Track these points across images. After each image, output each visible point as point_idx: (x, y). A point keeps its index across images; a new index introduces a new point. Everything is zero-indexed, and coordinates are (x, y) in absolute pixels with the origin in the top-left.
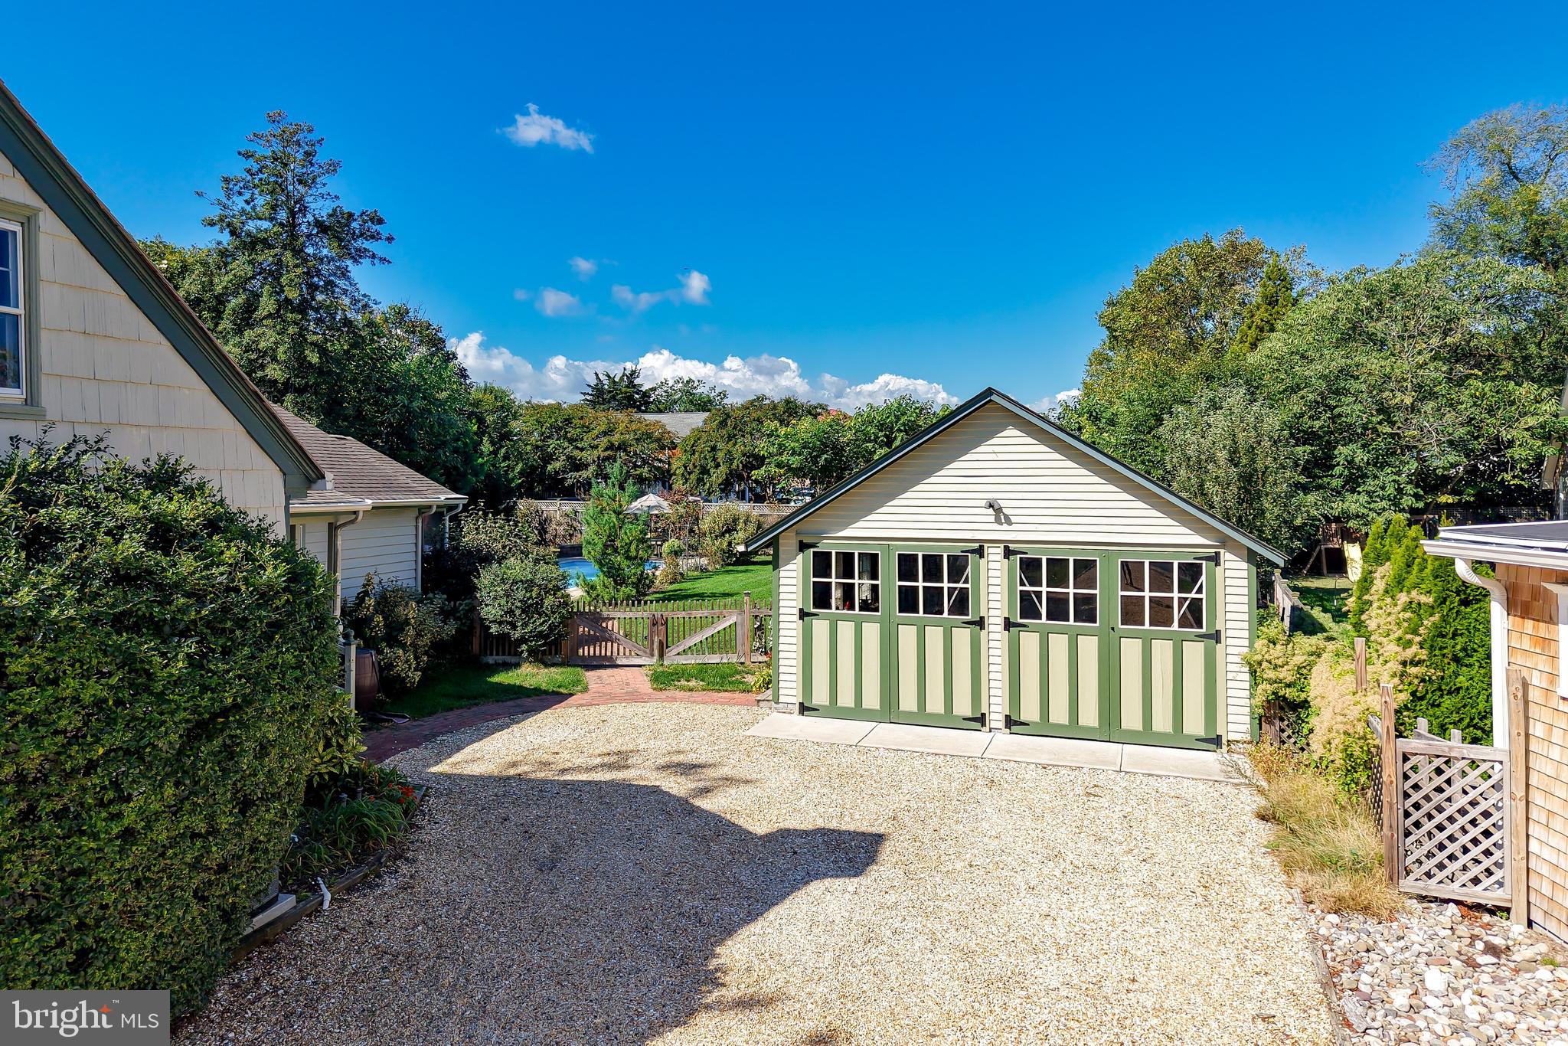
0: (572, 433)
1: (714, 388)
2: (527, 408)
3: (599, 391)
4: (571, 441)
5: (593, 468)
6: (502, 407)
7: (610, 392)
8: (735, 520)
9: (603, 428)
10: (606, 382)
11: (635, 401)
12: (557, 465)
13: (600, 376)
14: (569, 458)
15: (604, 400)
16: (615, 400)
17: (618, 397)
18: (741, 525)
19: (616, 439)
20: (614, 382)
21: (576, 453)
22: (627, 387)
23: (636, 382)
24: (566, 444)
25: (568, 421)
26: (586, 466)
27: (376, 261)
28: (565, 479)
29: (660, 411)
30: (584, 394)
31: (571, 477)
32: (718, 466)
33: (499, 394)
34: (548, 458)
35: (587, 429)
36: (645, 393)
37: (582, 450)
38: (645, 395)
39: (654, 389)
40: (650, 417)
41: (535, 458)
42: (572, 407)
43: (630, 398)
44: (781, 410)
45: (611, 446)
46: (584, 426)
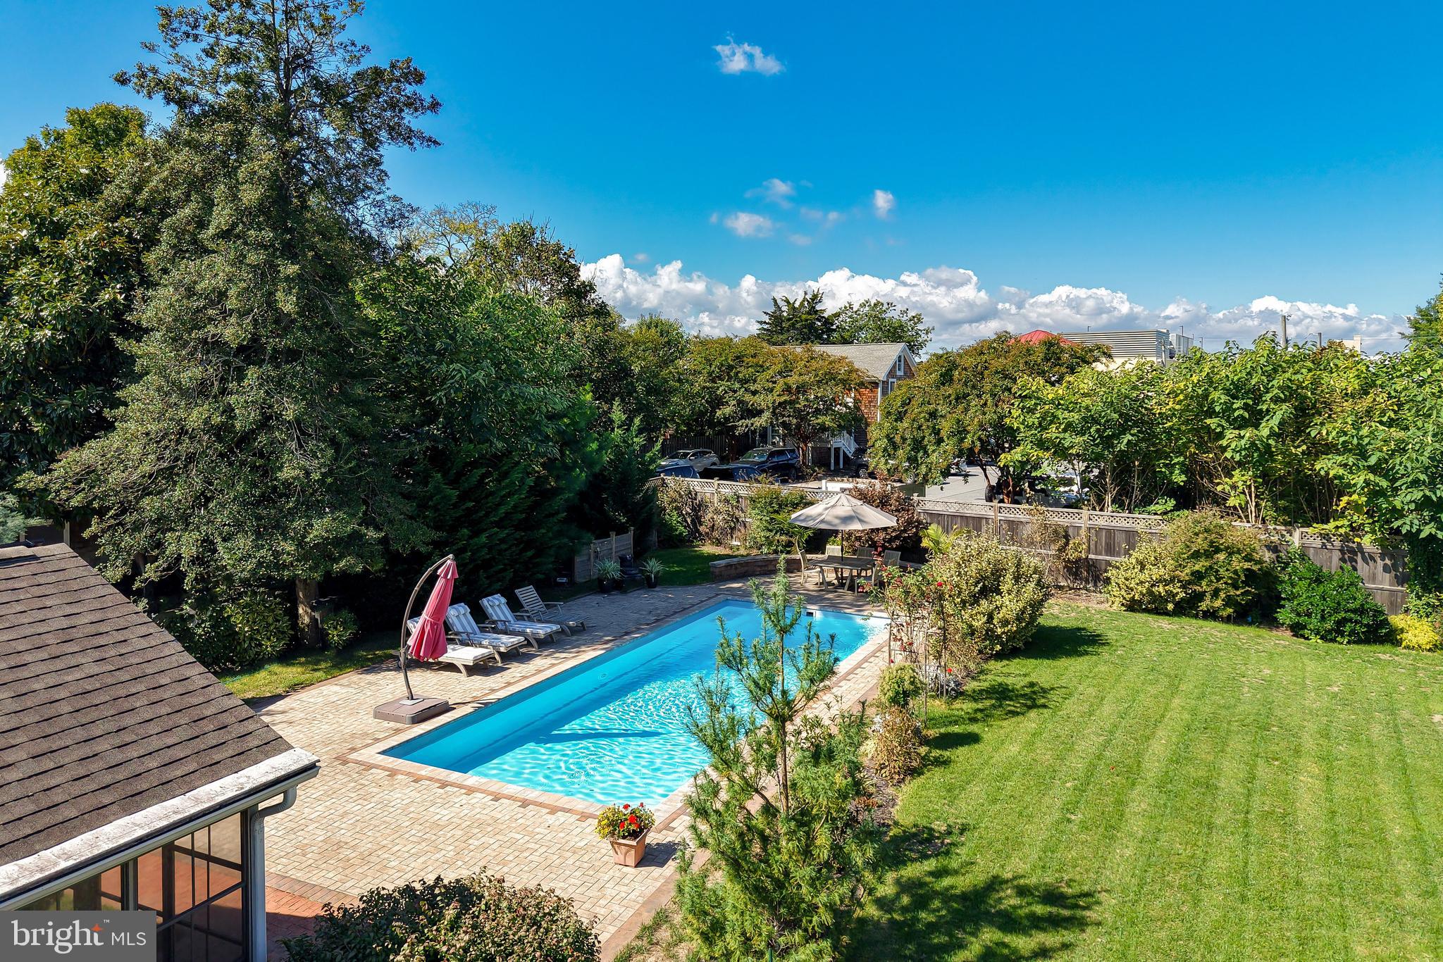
0: (744, 373)
1: (906, 312)
2: (695, 344)
3: (777, 319)
4: (744, 382)
5: (766, 415)
6: (668, 343)
7: (789, 320)
8: (998, 573)
9: (778, 367)
10: (785, 308)
11: (816, 330)
12: (727, 410)
13: (779, 301)
14: (740, 402)
15: (782, 329)
16: (794, 328)
17: (798, 326)
18: (1007, 583)
19: (793, 380)
20: (794, 308)
21: (748, 397)
22: (809, 313)
23: (818, 307)
24: (737, 385)
25: (739, 358)
26: (759, 413)
27: (417, 143)
28: (735, 427)
29: (845, 342)
30: (761, 323)
31: (742, 426)
32: (939, 441)
33: (666, 328)
34: (718, 402)
35: (761, 368)
36: (827, 320)
37: (754, 393)
38: (828, 322)
39: (837, 315)
40: (835, 351)
41: (701, 403)
42: (744, 342)
43: (811, 326)
44: (1038, 356)
45: (788, 389)
46: (757, 365)
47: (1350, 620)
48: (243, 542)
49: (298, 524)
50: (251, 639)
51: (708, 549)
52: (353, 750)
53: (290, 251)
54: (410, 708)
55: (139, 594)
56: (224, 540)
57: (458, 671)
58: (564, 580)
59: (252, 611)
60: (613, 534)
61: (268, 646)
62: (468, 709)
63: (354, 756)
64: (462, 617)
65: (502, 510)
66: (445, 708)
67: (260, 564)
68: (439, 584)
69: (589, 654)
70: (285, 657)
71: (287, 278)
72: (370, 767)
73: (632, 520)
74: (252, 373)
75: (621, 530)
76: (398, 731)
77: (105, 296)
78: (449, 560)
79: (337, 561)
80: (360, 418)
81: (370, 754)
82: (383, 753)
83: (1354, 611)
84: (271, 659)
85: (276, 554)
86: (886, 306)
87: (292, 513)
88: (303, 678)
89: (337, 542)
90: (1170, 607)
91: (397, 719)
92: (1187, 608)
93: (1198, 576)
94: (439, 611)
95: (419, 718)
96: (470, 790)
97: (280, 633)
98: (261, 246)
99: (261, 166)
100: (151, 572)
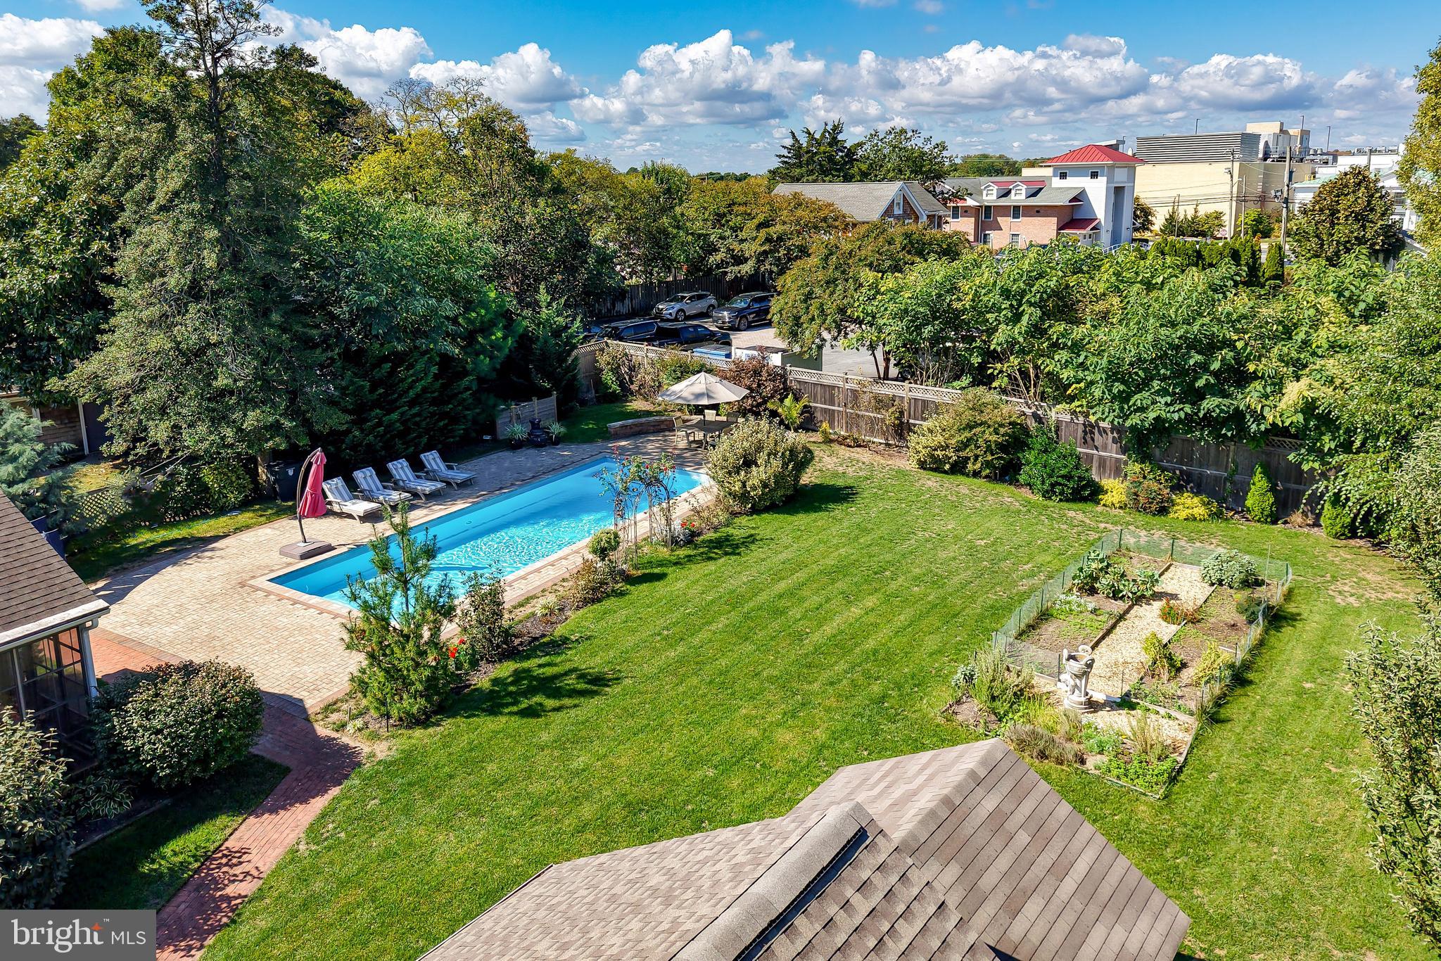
0: (735, 221)
3: (796, 149)
4: (734, 229)
5: (751, 263)
6: (669, 190)
7: (809, 151)
9: (764, 217)
10: (804, 141)
11: (838, 163)
12: (718, 257)
13: (797, 135)
14: (729, 250)
15: (801, 162)
16: (815, 160)
17: (818, 156)
18: (761, 458)
19: (775, 231)
20: (814, 139)
22: (830, 143)
23: (840, 137)
24: (728, 233)
25: (730, 206)
26: (745, 260)
28: (725, 273)
31: (732, 272)
33: (667, 175)
34: (710, 249)
36: (849, 150)
37: (742, 241)
38: (850, 152)
39: (860, 145)
43: (833, 158)
45: (768, 240)
46: (746, 213)
47: (1060, 484)
48: (202, 429)
49: (237, 415)
50: (220, 492)
51: (637, 404)
52: (253, 577)
53: (213, 218)
54: (303, 548)
55: (133, 464)
56: (189, 426)
57: (353, 518)
58: (488, 438)
59: (220, 473)
60: (535, 399)
61: (232, 498)
62: (345, 549)
63: (252, 582)
64: (369, 479)
65: (411, 393)
66: (330, 548)
67: (212, 445)
68: (314, 467)
69: (460, 505)
70: (244, 506)
71: (210, 241)
72: (258, 589)
73: (556, 385)
74: (193, 308)
75: (544, 394)
76: (289, 564)
77: (95, 247)
78: (318, 452)
79: (267, 441)
80: (280, 336)
81: (262, 582)
82: (270, 580)
83: (1063, 477)
84: (234, 508)
85: (223, 438)
86: (910, 134)
87: (232, 409)
88: (251, 521)
89: (266, 428)
90: (947, 467)
91: (292, 556)
92: (958, 468)
93: (965, 445)
94: (316, 485)
95: (305, 556)
96: (308, 607)
97: (241, 489)
98: (192, 214)
99: (185, 156)
100: (141, 450)
